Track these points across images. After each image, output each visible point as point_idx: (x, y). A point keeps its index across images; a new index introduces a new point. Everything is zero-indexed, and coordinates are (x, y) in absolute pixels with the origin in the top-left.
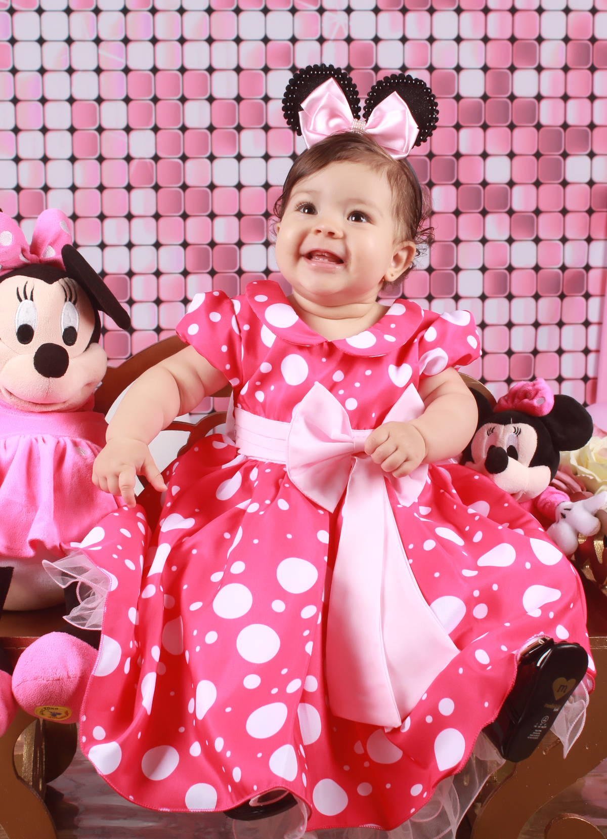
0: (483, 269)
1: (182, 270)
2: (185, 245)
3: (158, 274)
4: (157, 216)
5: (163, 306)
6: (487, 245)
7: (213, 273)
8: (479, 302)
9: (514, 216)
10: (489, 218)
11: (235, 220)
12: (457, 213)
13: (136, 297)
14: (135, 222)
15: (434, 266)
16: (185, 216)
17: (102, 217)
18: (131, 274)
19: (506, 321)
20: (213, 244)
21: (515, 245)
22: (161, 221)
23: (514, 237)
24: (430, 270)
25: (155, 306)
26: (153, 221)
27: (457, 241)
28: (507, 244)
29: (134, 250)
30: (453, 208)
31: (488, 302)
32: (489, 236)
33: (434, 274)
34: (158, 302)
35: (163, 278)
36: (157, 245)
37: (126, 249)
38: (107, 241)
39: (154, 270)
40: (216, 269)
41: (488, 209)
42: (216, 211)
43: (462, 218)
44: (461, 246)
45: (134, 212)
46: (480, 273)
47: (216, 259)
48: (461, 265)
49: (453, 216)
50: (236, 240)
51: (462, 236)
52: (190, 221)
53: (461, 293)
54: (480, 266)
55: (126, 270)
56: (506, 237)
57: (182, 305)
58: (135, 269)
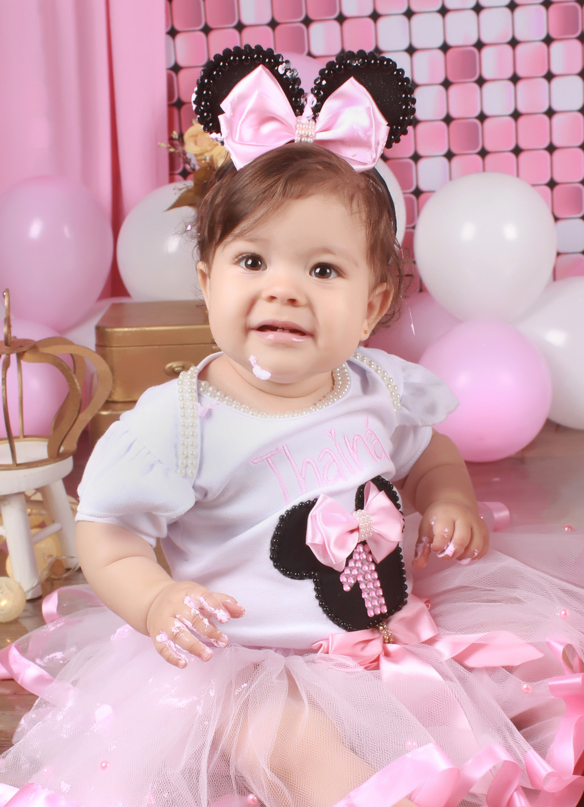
1: (543, 36)
2: (547, 3)
3: (514, 43)
5: (521, 85)
13: (486, 75)
18: (480, 45)
25: (510, 84)
29: (483, 14)
34: (515, 79)
35: (520, 48)
36: (512, 6)
37: (473, 14)
38: (449, 5)
39: (509, 38)
55: (474, 40)
57: (544, 82)
58: (485, 39)
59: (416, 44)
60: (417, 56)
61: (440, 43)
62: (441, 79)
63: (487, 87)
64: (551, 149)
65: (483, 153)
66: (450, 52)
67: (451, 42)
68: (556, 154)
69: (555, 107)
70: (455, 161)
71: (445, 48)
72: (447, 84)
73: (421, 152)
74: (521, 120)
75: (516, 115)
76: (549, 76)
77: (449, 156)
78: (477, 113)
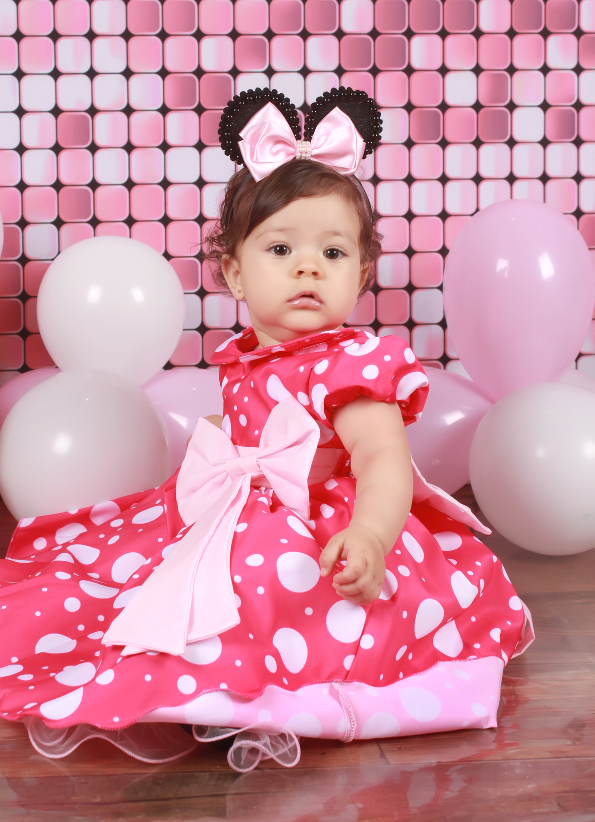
0: (545, 106)
1: (159, 106)
2: (164, 73)
3: (129, 111)
4: (127, 36)
5: (135, 154)
6: (550, 75)
7: (200, 110)
8: (540, 148)
9: (583, 38)
10: (552, 39)
11: (229, 41)
12: (512, 33)
13: (99, 142)
14: (97, 42)
15: (482, 102)
16: (163, 36)
17: (55, 36)
18: (93, 111)
19: (573, 173)
20: (199, 72)
21: (584, 75)
22: (133, 41)
23: (583, 65)
24: (477, 107)
25: (124, 153)
26: (122, 41)
27: (512, 70)
28: (574, 74)
29: (97, 79)
30: (506, 28)
31: (551, 148)
32: (551, 64)
33: (482, 111)
34: (129, 148)
35: (135, 117)
36: (128, 73)
37: (86, 79)
38: (62, 68)
39: (124, 106)
40: (204, 105)
41: (550, 29)
42: (204, 29)
43: (517, 40)
44: (517, 75)
45: (97, 30)
46: (540, 111)
47: (205, 92)
48: (517, 101)
49: (507, 38)
50: (229, 67)
51: (517, 64)
52: (169, 42)
53: (517, 137)
54: (540, 102)
55: (87, 106)
56: (573, 65)
57: (160, 152)
58: (99, 105)
59: (26, 106)
60: (26, 118)
61: (51, 106)
62: (52, 143)
63: (99, 154)
64: (166, 221)
65: (95, 222)
66: (61, 116)
67: (63, 106)
68: (171, 226)
69: (171, 178)
70: (64, 228)
71: (56, 111)
72: (57, 149)
73: (29, 218)
74: (135, 190)
75: (130, 184)
76: (165, 147)
77: (59, 223)
78: (89, 181)
